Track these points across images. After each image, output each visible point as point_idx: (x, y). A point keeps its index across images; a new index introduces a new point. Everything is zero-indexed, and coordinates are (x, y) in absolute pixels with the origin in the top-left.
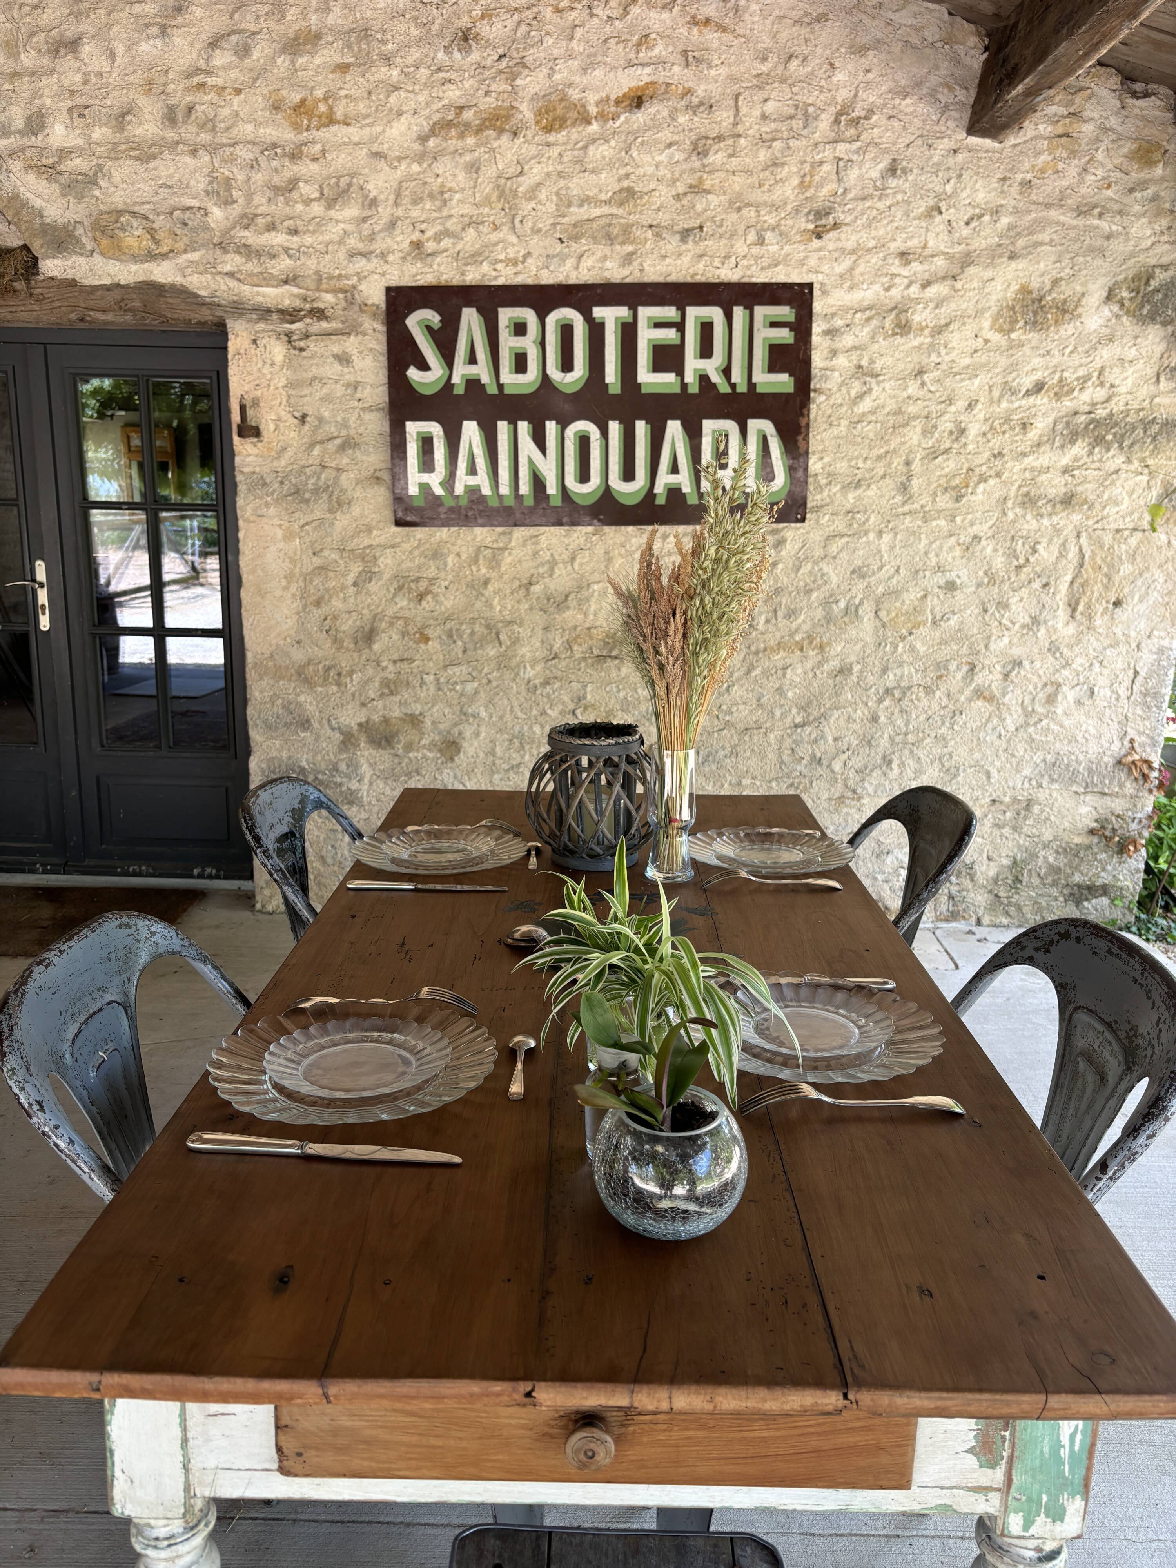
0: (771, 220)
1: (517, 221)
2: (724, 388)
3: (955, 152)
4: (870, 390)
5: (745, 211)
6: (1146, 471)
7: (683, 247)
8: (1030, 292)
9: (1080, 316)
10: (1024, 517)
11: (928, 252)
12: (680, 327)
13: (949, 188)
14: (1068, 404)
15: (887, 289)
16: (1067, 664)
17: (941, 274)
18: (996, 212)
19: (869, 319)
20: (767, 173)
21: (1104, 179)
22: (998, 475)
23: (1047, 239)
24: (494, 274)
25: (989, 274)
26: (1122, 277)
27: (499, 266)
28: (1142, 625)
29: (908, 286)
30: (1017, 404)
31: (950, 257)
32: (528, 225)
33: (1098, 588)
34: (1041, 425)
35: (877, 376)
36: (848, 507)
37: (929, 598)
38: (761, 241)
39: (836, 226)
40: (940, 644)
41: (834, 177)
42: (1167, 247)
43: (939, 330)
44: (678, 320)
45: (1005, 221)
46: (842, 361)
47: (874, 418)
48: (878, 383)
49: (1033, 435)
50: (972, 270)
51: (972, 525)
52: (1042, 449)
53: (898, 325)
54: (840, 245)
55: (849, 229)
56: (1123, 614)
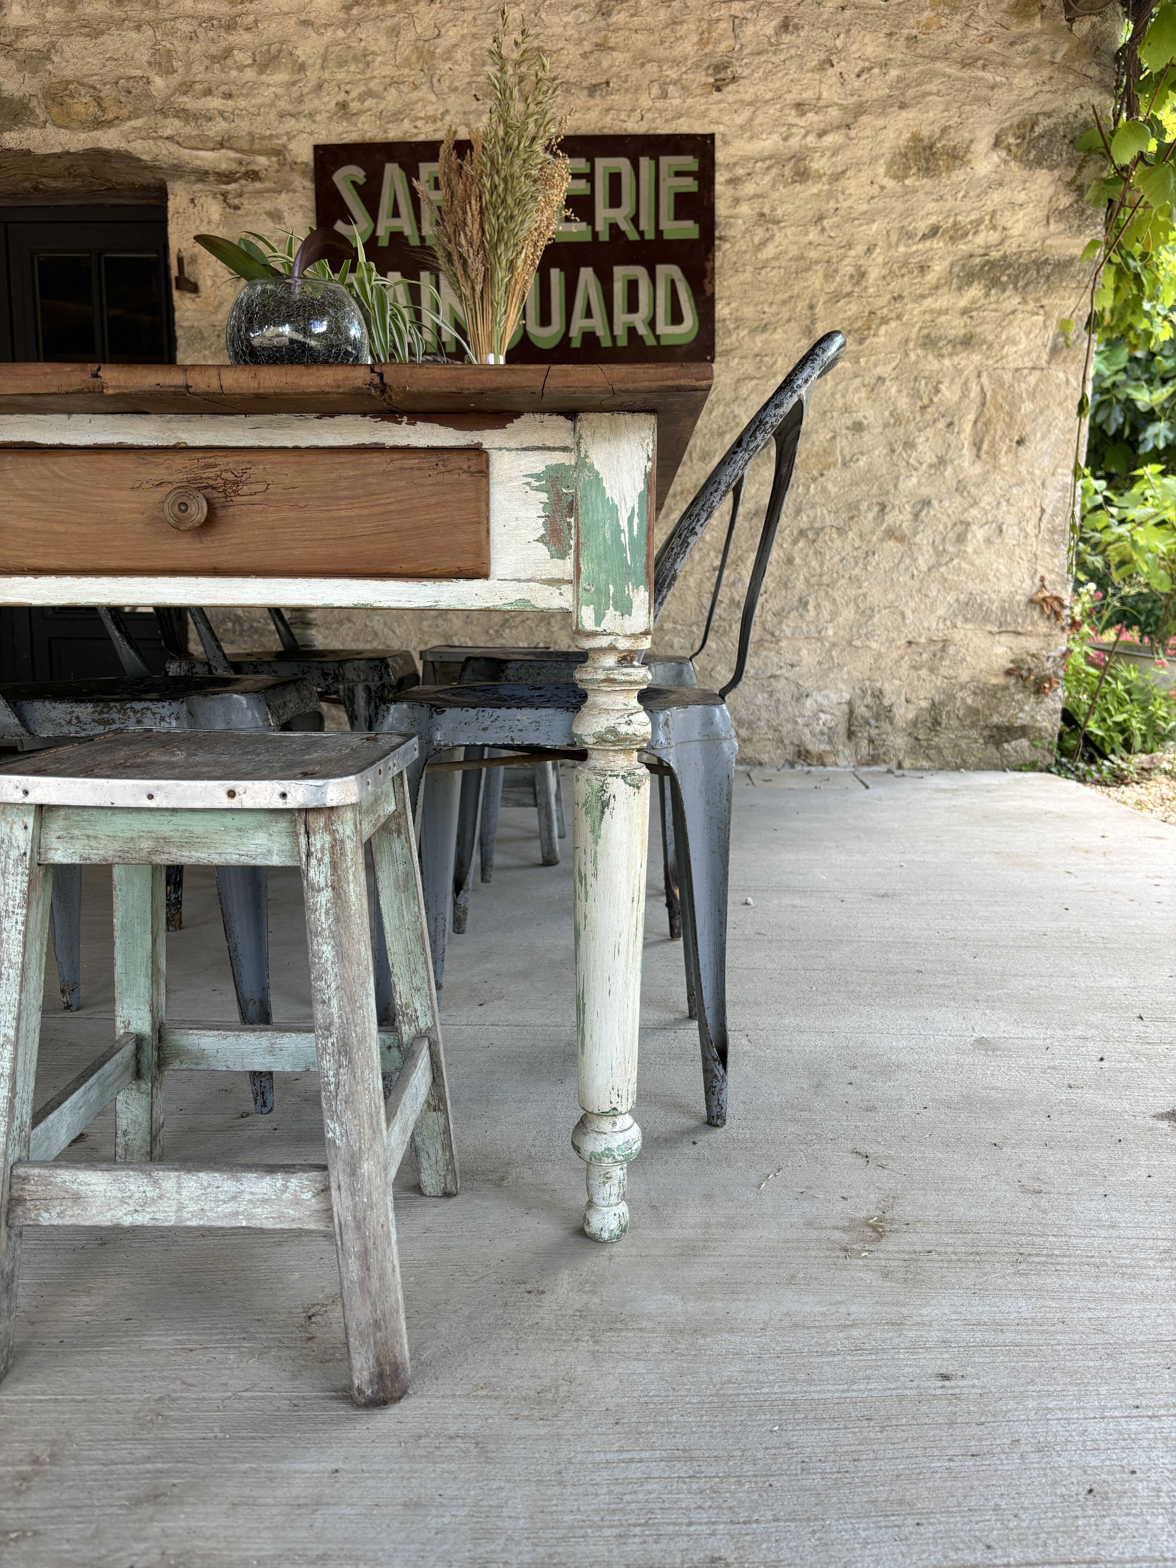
0: (673, 74)
1: (435, 80)
2: (633, 236)
3: (843, 8)
4: (772, 237)
5: (648, 66)
6: (1042, 312)
7: (592, 102)
8: (921, 140)
9: (969, 162)
10: (926, 357)
11: (822, 103)
12: (590, 177)
13: (839, 43)
14: (963, 247)
15: (785, 139)
16: (975, 503)
17: (835, 124)
18: (885, 65)
19: (769, 168)
20: (668, 31)
21: (985, 33)
22: (899, 317)
23: (935, 89)
24: (415, 131)
25: (880, 122)
26: (1008, 124)
27: (419, 123)
28: (1046, 463)
29: (806, 135)
30: (914, 248)
31: (843, 108)
32: (446, 84)
33: (1000, 426)
34: (938, 268)
35: (779, 222)
36: (756, 350)
37: (838, 439)
38: (664, 95)
39: (734, 79)
40: (851, 485)
41: (731, 34)
42: (1049, 96)
43: (837, 177)
44: (588, 171)
45: (894, 73)
46: (744, 209)
47: (777, 264)
48: (780, 229)
49: (931, 278)
50: (864, 119)
51: (876, 366)
52: (940, 292)
53: (797, 173)
54: (738, 97)
55: (746, 81)
56: (1026, 453)
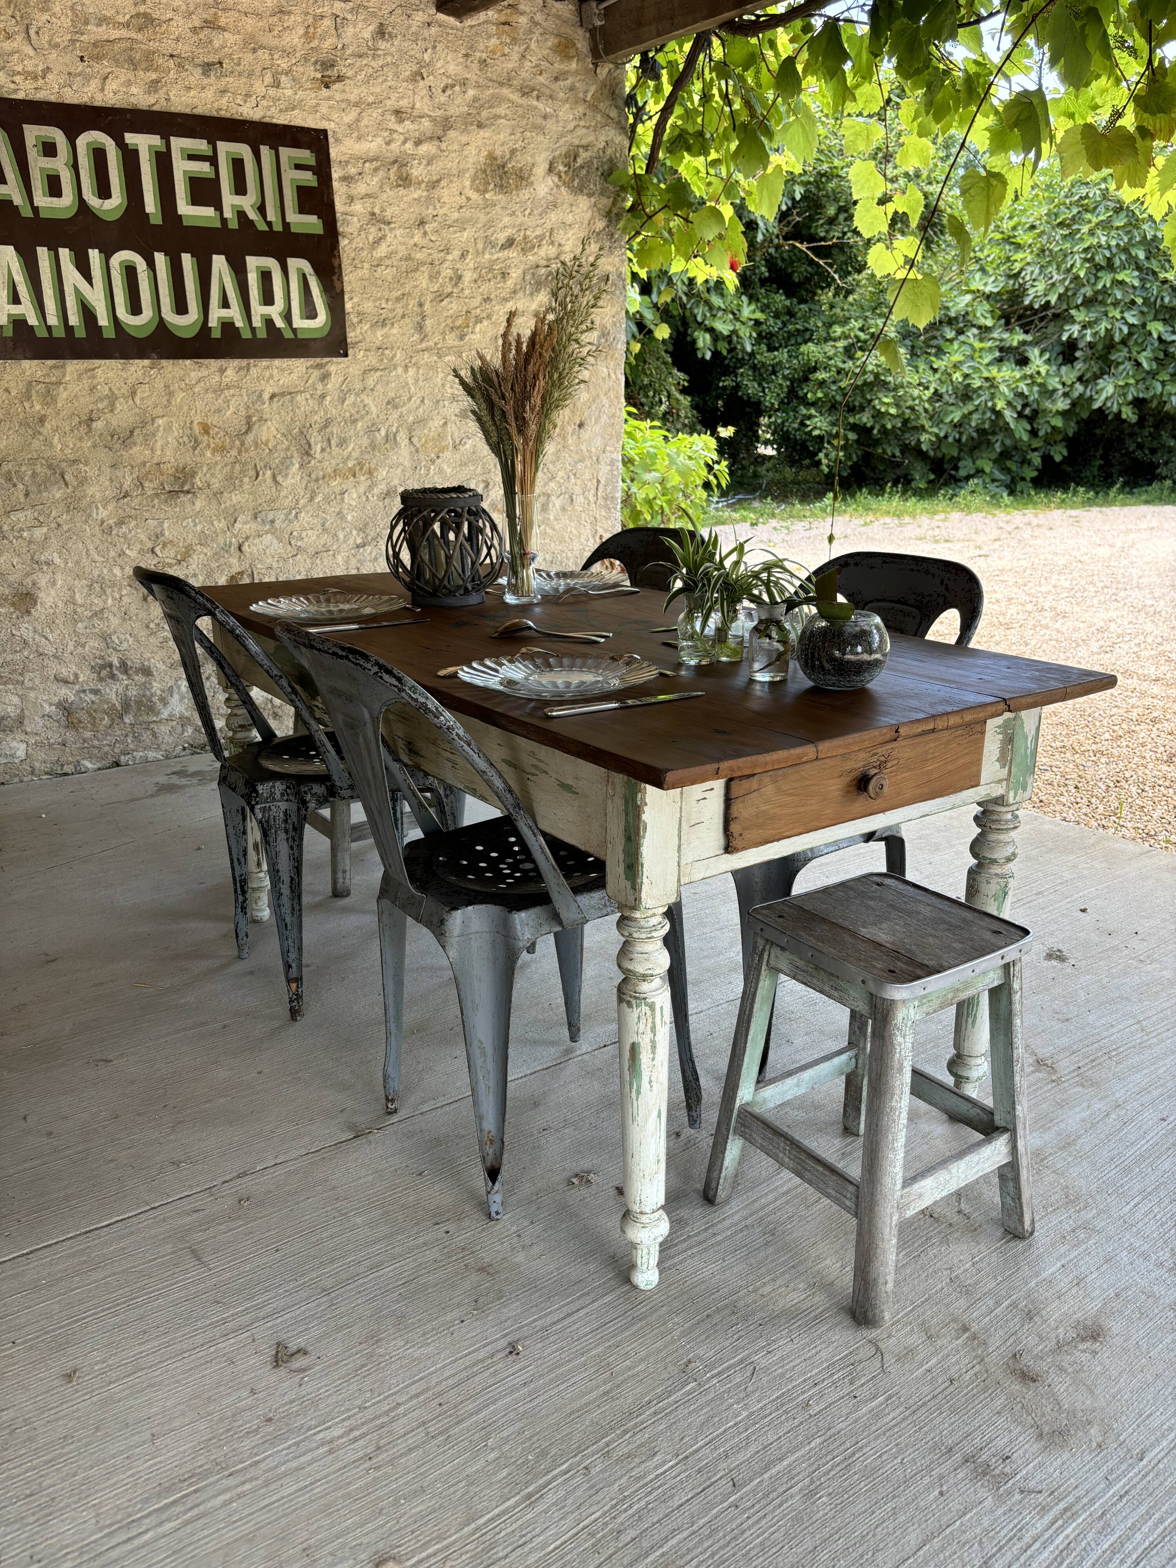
0: (284, 64)
1: (32, 32)
2: (262, 227)
3: (429, 25)
4: (385, 236)
5: (260, 52)
7: (206, 81)
8: (495, 159)
9: (532, 183)
11: (416, 113)
12: (213, 160)
13: (427, 57)
14: (531, 258)
15: (388, 143)
16: (553, 478)
17: (428, 134)
18: (464, 83)
19: (376, 170)
20: (275, 19)
21: (537, 66)
22: (489, 317)
23: (503, 113)
24: (12, 86)
25: (464, 139)
26: (558, 153)
27: (17, 79)
28: (599, 443)
29: (404, 142)
30: (495, 257)
31: (433, 120)
32: (44, 39)
33: (567, 413)
34: (515, 274)
35: (389, 223)
36: (378, 343)
37: (449, 426)
38: (277, 85)
39: (340, 78)
40: (461, 465)
41: (333, 32)
42: (584, 131)
43: (434, 185)
44: (210, 153)
45: (471, 93)
46: (358, 207)
47: (389, 262)
48: (391, 230)
49: (510, 283)
50: (452, 134)
52: (518, 296)
53: (400, 178)
54: (345, 96)
55: (352, 83)
56: (586, 434)
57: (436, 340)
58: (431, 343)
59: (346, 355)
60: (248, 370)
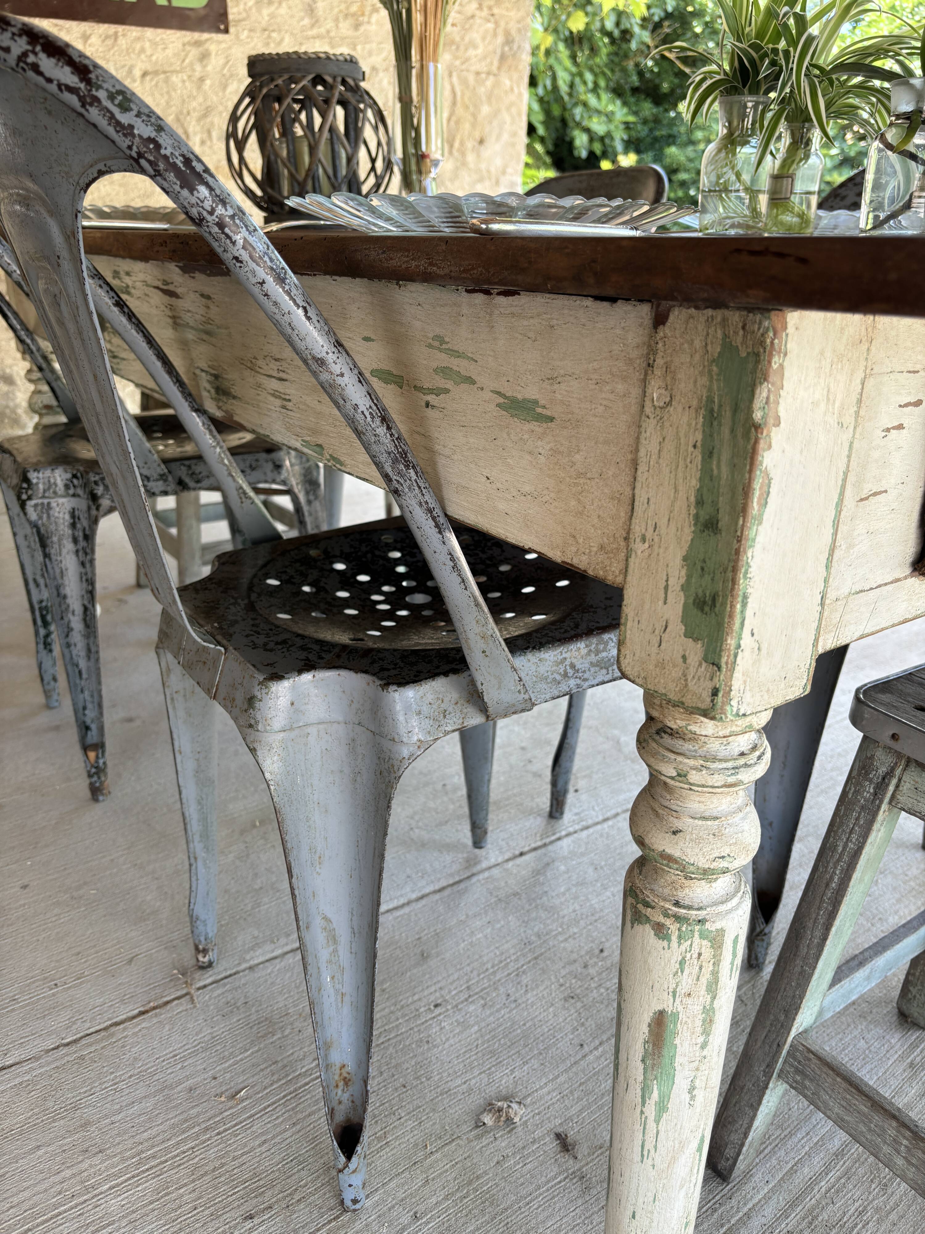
6: (492, 19)
33: (467, 126)
51: (370, 55)
56: (487, 151)
57: (328, 27)
58: (323, 30)
59: (226, 31)
60: (116, 39)
